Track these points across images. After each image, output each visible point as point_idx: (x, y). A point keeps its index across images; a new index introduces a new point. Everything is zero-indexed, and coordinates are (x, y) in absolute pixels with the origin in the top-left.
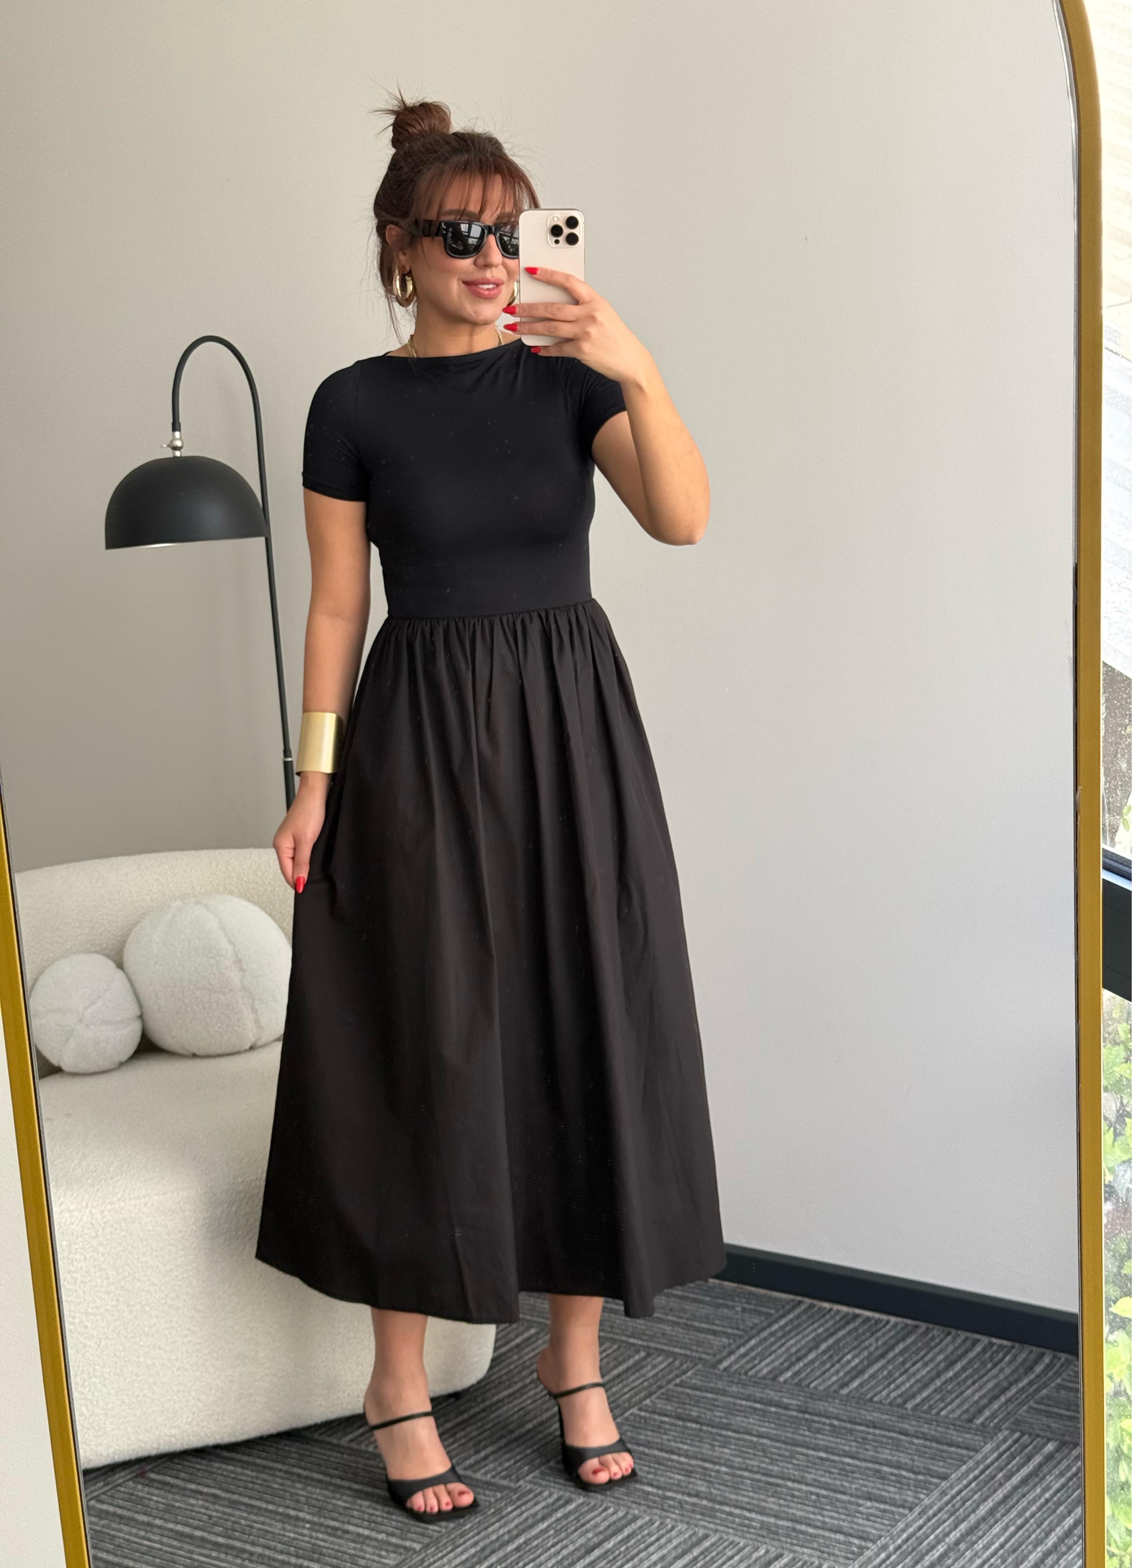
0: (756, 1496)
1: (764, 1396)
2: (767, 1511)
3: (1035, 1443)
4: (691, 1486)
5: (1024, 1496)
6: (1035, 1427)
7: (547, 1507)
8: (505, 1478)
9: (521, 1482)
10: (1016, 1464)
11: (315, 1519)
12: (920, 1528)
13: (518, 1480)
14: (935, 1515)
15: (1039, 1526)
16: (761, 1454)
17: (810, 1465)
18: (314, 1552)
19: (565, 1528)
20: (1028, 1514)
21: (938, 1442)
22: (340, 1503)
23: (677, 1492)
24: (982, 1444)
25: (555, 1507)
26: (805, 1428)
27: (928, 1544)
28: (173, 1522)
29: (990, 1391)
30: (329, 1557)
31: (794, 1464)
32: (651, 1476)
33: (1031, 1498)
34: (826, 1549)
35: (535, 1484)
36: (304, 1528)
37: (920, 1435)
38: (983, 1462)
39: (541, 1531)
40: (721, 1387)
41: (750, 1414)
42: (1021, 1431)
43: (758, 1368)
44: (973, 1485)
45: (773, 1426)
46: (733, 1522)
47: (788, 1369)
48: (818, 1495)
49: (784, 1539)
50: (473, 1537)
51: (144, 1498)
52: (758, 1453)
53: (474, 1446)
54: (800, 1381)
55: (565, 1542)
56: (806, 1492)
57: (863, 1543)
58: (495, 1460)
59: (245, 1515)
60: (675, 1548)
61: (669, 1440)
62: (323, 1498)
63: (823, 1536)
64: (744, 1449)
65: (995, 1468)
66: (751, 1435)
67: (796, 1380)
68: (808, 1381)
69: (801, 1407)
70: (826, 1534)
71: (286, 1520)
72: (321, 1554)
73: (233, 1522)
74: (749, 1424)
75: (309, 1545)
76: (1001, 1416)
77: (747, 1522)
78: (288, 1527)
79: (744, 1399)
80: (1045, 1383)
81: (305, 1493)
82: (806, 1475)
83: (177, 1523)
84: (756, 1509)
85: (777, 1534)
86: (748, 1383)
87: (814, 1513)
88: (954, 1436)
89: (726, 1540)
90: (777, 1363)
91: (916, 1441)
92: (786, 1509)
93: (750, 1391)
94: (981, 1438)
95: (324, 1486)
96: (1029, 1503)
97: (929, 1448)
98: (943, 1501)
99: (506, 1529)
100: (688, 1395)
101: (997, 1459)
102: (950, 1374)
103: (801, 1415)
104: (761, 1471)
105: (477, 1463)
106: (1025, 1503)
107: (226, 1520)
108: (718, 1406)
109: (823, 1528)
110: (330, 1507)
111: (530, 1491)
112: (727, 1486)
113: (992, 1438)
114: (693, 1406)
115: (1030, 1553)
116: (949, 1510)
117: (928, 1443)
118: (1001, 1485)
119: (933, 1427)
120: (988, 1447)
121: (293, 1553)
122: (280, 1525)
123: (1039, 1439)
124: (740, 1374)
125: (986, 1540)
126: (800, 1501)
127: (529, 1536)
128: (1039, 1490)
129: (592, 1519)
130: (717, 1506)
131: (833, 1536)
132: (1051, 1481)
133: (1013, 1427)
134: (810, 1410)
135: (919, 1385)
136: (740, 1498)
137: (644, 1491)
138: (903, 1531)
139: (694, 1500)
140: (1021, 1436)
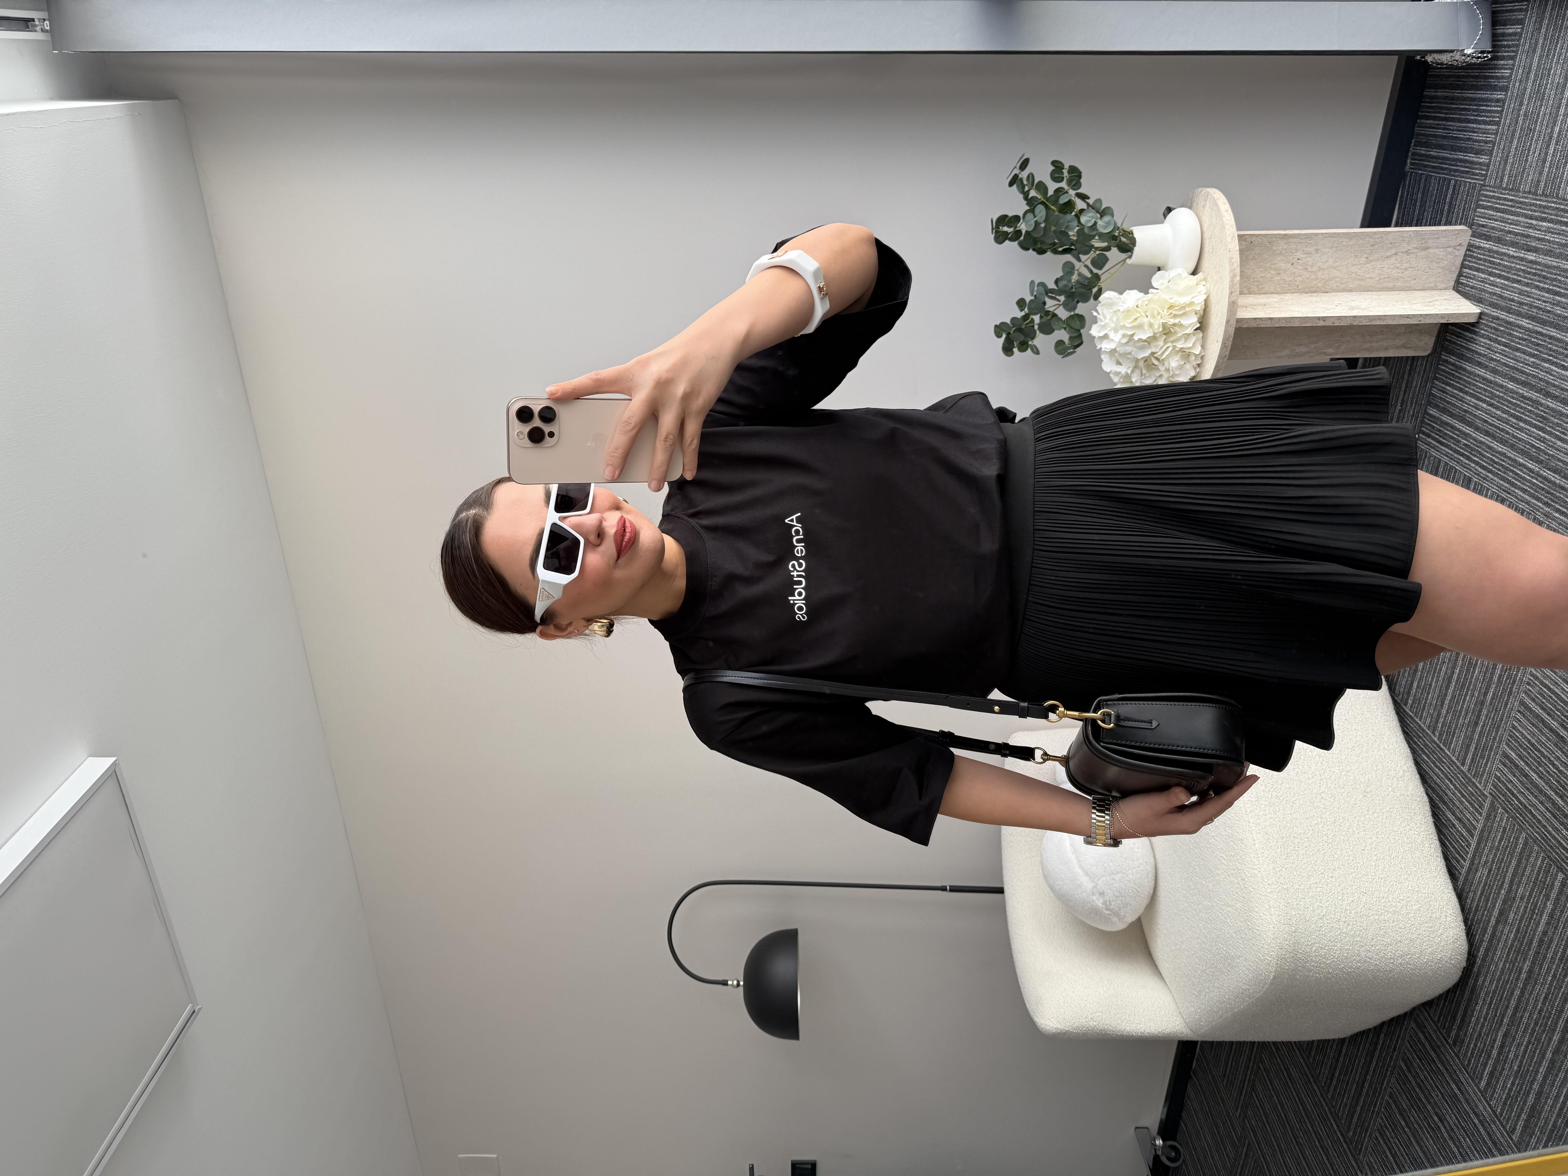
5: (1486, 421)
8: (1481, 806)
10: (1452, 433)
12: (1524, 491)
13: (1484, 794)
14: (1509, 482)
15: (1518, 406)
23: (1492, 674)
27: (1541, 482)
28: (1536, 1074)
32: (1476, 694)
38: (1452, 455)
39: (1541, 778)
44: (1476, 459)
51: (1509, 1094)
59: (1527, 1015)
61: (1437, 682)
65: (1457, 446)
73: (1536, 1024)
83: (1537, 1072)
96: (1493, 417)
98: (1495, 478)
105: (1465, 826)
106: (1494, 420)
107: (1533, 1030)
110: (1516, 944)
111: (1496, 786)
115: (1548, 406)
116: (1505, 473)
118: (1475, 440)
123: (1426, 421)
125: (1535, 442)
127: (1546, 787)
129: (1525, 737)
132: (1469, 405)
137: (1493, 698)
138: (1528, 503)
140: (1424, 433)
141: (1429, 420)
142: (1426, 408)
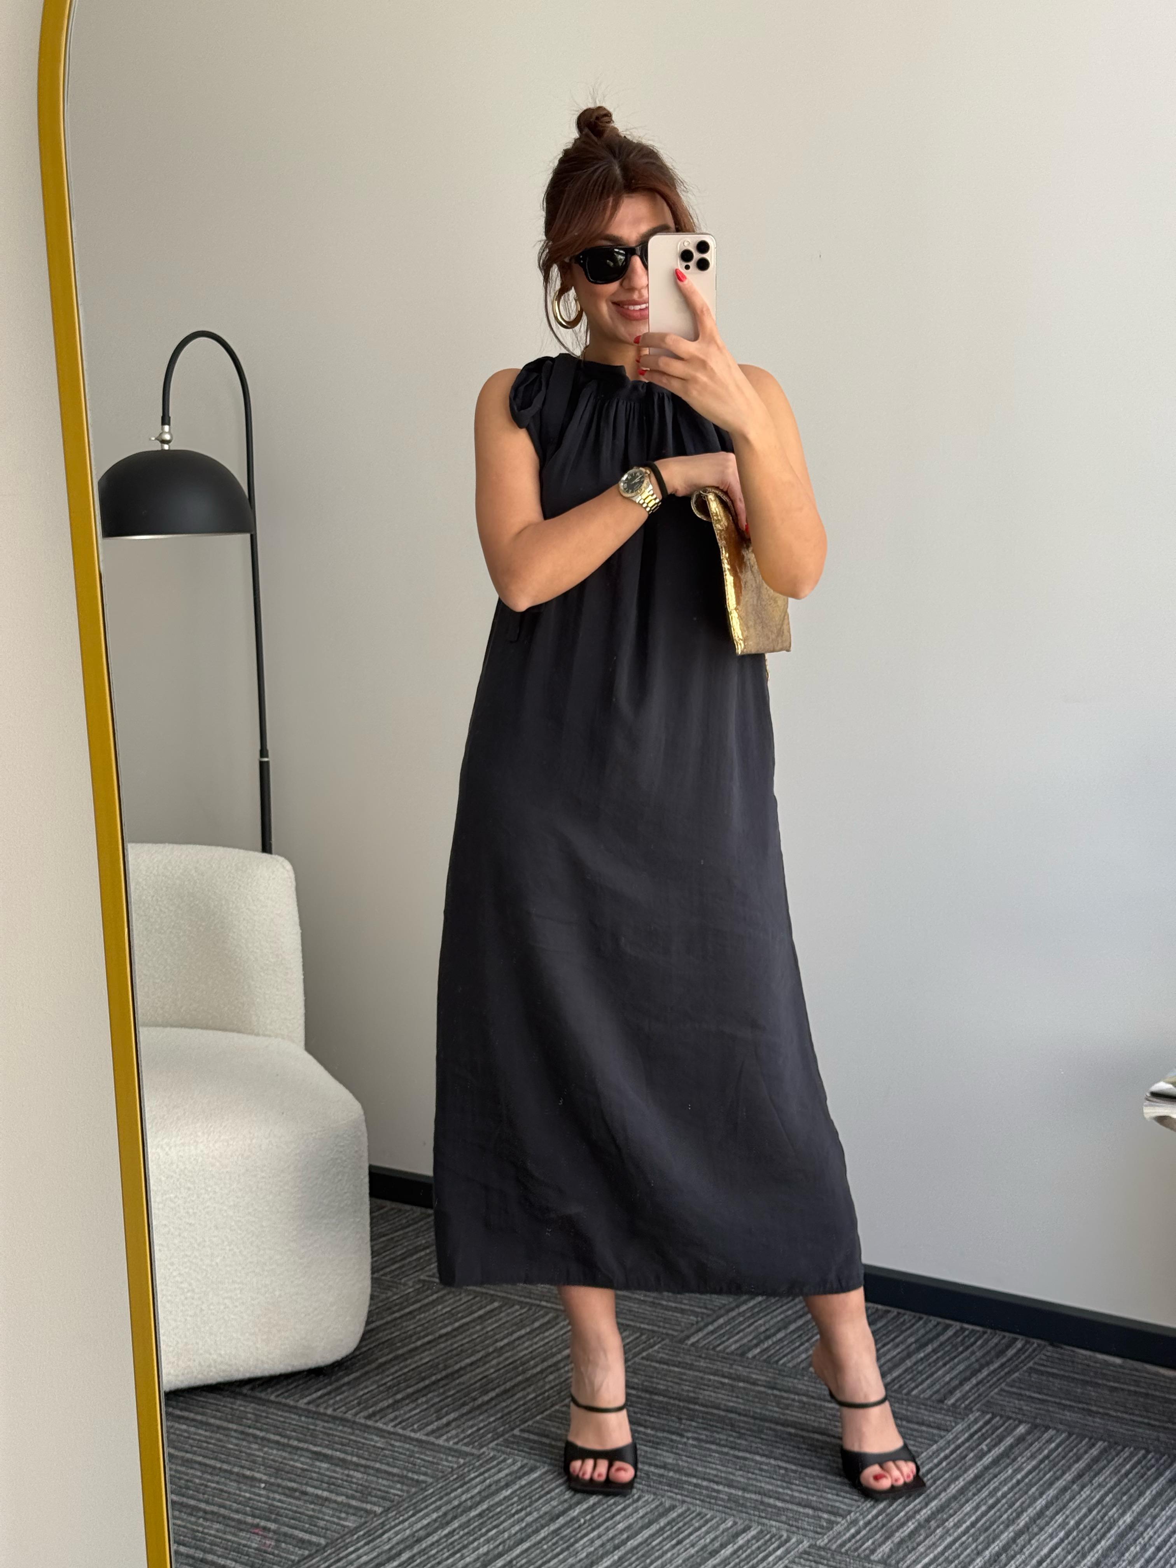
0: (724, 1469)
1: (731, 1371)
2: (735, 1484)
3: (1006, 1425)
4: (658, 1458)
6: (1008, 1409)
7: (511, 1474)
9: (484, 1449)
11: (273, 1480)
13: (481, 1447)
16: (729, 1428)
17: (778, 1440)
18: (271, 1513)
19: (529, 1496)
20: (999, 1494)
21: (909, 1421)
22: (299, 1465)
24: (953, 1424)
25: (518, 1474)
26: (774, 1404)
29: (960, 1372)
30: (286, 1517)
31: (762, 1439)
33: (1002, 1479)
34: (794, 1523)
35: (498, 1451)
36: (259, 1487)
40: (689, 1362)
41: (718, 1388)
42: (993, 1413)
43: (727, 1344)
45: (741, 1401)
46: (700, 1494)
47: (756, 1346)
48: (786, 1469)
49: (752, 1512)
50: (434, 1502)
52: (725, 1427)
53: (436, 1412)
54: (769, 1357)
55: (528, 1509)
56: (775, 1466)
57: (833, 1518)
58: (458, 1427)
60: (642, 1517)
62: (280, 1460)
63: (791, 1510)
64: (711, 1423)
66: (718, 1408)
67: (765, 1357)
68: (776, 1358)
69: (769, 1382)
70: (795, 1508)
71: (241, 1480)
72: (277, 1514)
74: (718, 1398)
75: (266, 1506)
76: (972, 1398)
77: (714, 1494)
78: (244, 1488)
79: (711, 1374)
80: (1017, 1366)
81: (262, 1454)
82: (775, 1450)
84: (723, 1481)
85: (746, 1507)
86: (716, 1358)
87: (783, 1487)
88: (925, 1415)
89: (693, 1512)
90: (745, 1341)
92: (754, 1483)
93: (718, 1366)
94: (952, 1419)
95: (280, 1447)
99: (469, 1496)
100: (655, 1368)
101: (967, 1440)
102: (921, 1355)
103: (770, 1391)
104: (729, 1444)
106: (997, 1484)
108: (686, 1380)
109: (792, 1503)
110: (287, 1468)
111: (493, 1458)
112: (695, 1459)
113: (963, 1419)
114: (661, 1379)
119: (904, 1407)
120: (959, 1427)
121: (249, 1513)
122: (235, 1484)
123: (1011, 1421)
124: (707, 1349)
125: (956, 1518)
126: (768, 1475)
127: (491, 1503)
128: (1010, 1471)
130: (684, 1478)
131: (801, 1510)
132: (1023, 1463)
133: (985, 1409)
134: (779, 1387)
136: (708, 1471)
139: (661, 1471)
140: (992, 1419)
142: (1028, 1423)
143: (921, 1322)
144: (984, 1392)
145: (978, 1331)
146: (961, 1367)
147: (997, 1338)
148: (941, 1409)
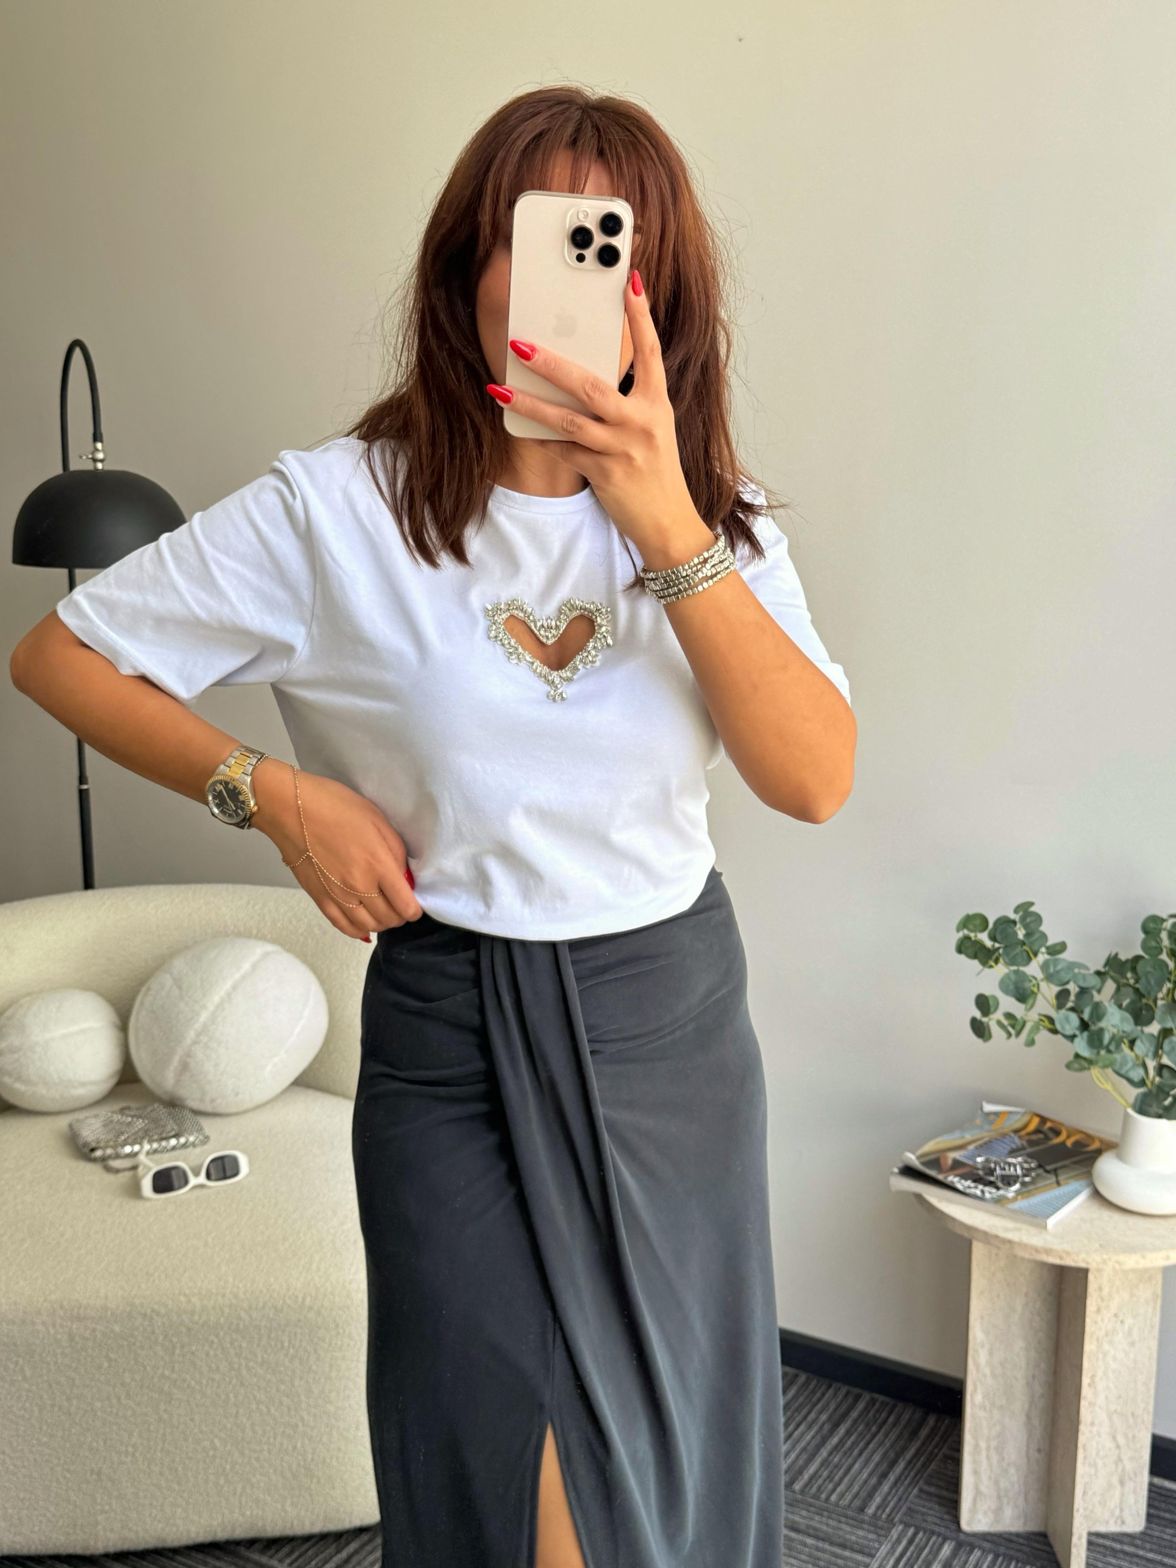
3: (931, 1543)
6: (930, 1519)
21: (832, 1543)
24: (876, 1545)
29: (878, 1465)
37: (811, 1531)
42: (914, 1526)
76: (892, 1504)
80: (931, 1453)
88: (847, 1532)
91: (810, 1541)
94: (875, 1537)
97: (823, 1551)
102: (835, 1440)
113: (886, 1537)
117: (820, 1544)
119: (824, 1519)
120: (884, 1549)
123: (934, 1538)
135: (804, 1456)
140: (915, 1535)
141: (934, 1543)
142: (952, 1539)
143: (831, 1392)
144: (904, 1493)
145: (888, 1404)
146: (877, 1458)
147: (908, 1414)
148: (863, 1522)
